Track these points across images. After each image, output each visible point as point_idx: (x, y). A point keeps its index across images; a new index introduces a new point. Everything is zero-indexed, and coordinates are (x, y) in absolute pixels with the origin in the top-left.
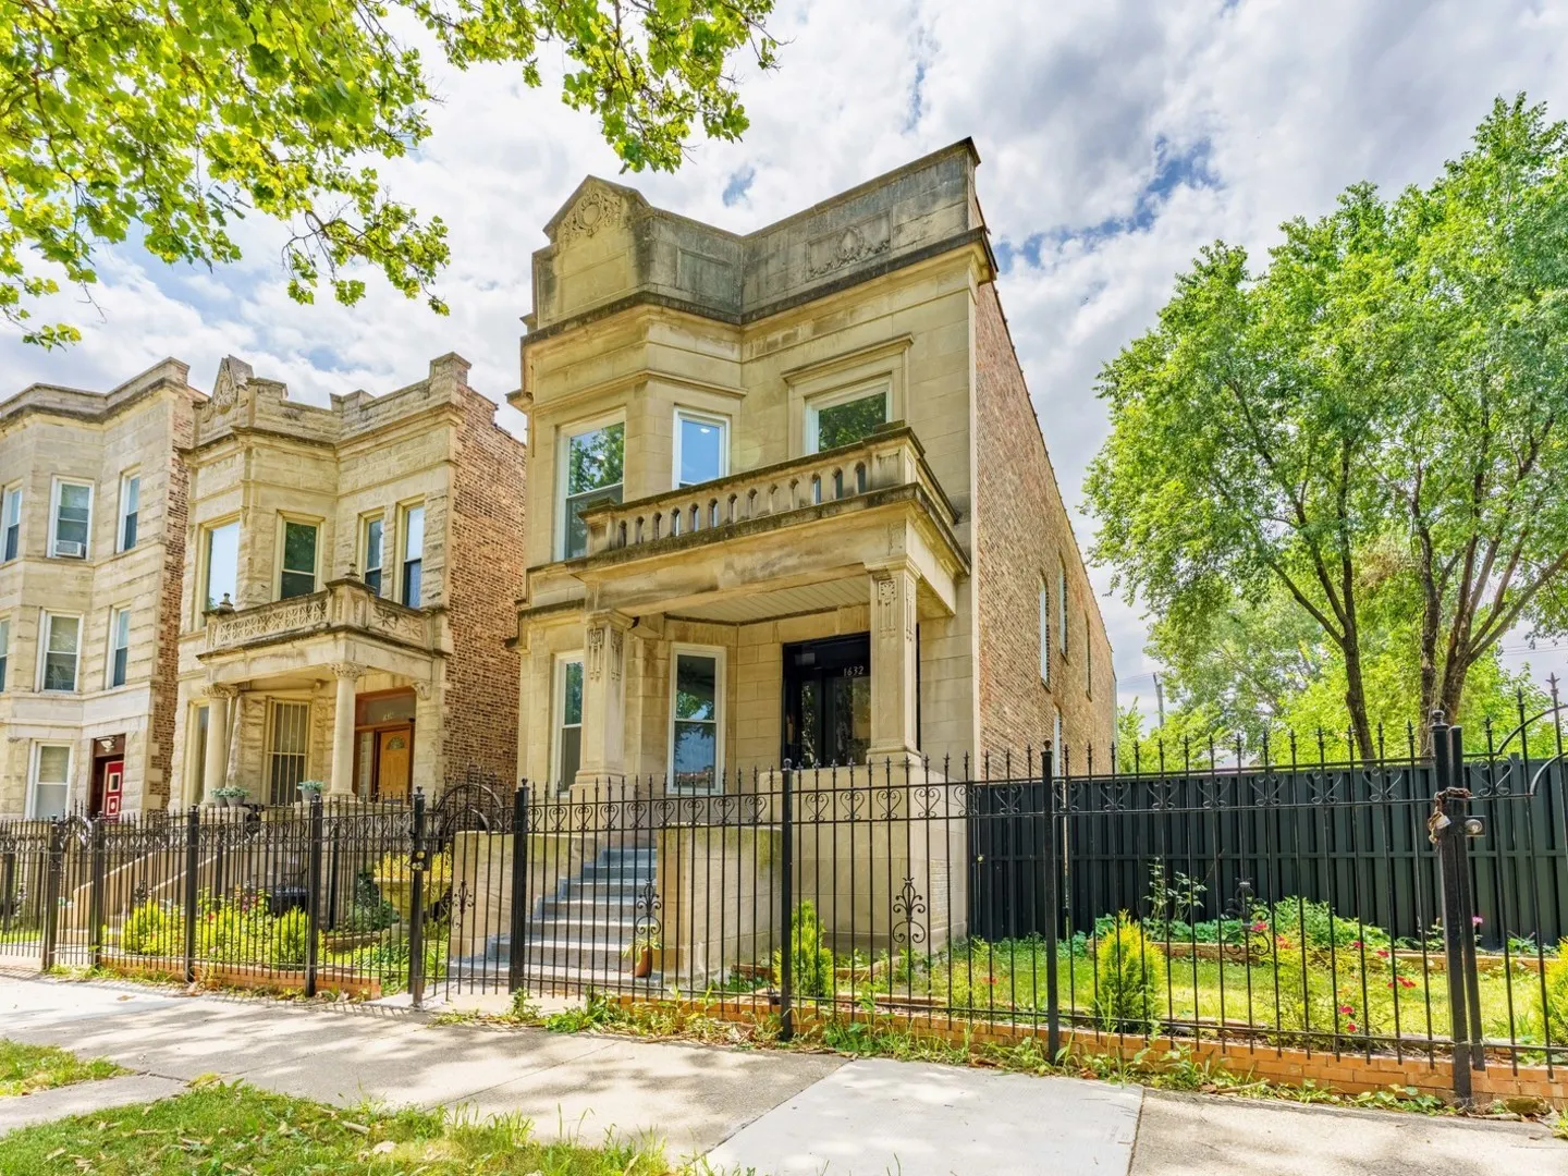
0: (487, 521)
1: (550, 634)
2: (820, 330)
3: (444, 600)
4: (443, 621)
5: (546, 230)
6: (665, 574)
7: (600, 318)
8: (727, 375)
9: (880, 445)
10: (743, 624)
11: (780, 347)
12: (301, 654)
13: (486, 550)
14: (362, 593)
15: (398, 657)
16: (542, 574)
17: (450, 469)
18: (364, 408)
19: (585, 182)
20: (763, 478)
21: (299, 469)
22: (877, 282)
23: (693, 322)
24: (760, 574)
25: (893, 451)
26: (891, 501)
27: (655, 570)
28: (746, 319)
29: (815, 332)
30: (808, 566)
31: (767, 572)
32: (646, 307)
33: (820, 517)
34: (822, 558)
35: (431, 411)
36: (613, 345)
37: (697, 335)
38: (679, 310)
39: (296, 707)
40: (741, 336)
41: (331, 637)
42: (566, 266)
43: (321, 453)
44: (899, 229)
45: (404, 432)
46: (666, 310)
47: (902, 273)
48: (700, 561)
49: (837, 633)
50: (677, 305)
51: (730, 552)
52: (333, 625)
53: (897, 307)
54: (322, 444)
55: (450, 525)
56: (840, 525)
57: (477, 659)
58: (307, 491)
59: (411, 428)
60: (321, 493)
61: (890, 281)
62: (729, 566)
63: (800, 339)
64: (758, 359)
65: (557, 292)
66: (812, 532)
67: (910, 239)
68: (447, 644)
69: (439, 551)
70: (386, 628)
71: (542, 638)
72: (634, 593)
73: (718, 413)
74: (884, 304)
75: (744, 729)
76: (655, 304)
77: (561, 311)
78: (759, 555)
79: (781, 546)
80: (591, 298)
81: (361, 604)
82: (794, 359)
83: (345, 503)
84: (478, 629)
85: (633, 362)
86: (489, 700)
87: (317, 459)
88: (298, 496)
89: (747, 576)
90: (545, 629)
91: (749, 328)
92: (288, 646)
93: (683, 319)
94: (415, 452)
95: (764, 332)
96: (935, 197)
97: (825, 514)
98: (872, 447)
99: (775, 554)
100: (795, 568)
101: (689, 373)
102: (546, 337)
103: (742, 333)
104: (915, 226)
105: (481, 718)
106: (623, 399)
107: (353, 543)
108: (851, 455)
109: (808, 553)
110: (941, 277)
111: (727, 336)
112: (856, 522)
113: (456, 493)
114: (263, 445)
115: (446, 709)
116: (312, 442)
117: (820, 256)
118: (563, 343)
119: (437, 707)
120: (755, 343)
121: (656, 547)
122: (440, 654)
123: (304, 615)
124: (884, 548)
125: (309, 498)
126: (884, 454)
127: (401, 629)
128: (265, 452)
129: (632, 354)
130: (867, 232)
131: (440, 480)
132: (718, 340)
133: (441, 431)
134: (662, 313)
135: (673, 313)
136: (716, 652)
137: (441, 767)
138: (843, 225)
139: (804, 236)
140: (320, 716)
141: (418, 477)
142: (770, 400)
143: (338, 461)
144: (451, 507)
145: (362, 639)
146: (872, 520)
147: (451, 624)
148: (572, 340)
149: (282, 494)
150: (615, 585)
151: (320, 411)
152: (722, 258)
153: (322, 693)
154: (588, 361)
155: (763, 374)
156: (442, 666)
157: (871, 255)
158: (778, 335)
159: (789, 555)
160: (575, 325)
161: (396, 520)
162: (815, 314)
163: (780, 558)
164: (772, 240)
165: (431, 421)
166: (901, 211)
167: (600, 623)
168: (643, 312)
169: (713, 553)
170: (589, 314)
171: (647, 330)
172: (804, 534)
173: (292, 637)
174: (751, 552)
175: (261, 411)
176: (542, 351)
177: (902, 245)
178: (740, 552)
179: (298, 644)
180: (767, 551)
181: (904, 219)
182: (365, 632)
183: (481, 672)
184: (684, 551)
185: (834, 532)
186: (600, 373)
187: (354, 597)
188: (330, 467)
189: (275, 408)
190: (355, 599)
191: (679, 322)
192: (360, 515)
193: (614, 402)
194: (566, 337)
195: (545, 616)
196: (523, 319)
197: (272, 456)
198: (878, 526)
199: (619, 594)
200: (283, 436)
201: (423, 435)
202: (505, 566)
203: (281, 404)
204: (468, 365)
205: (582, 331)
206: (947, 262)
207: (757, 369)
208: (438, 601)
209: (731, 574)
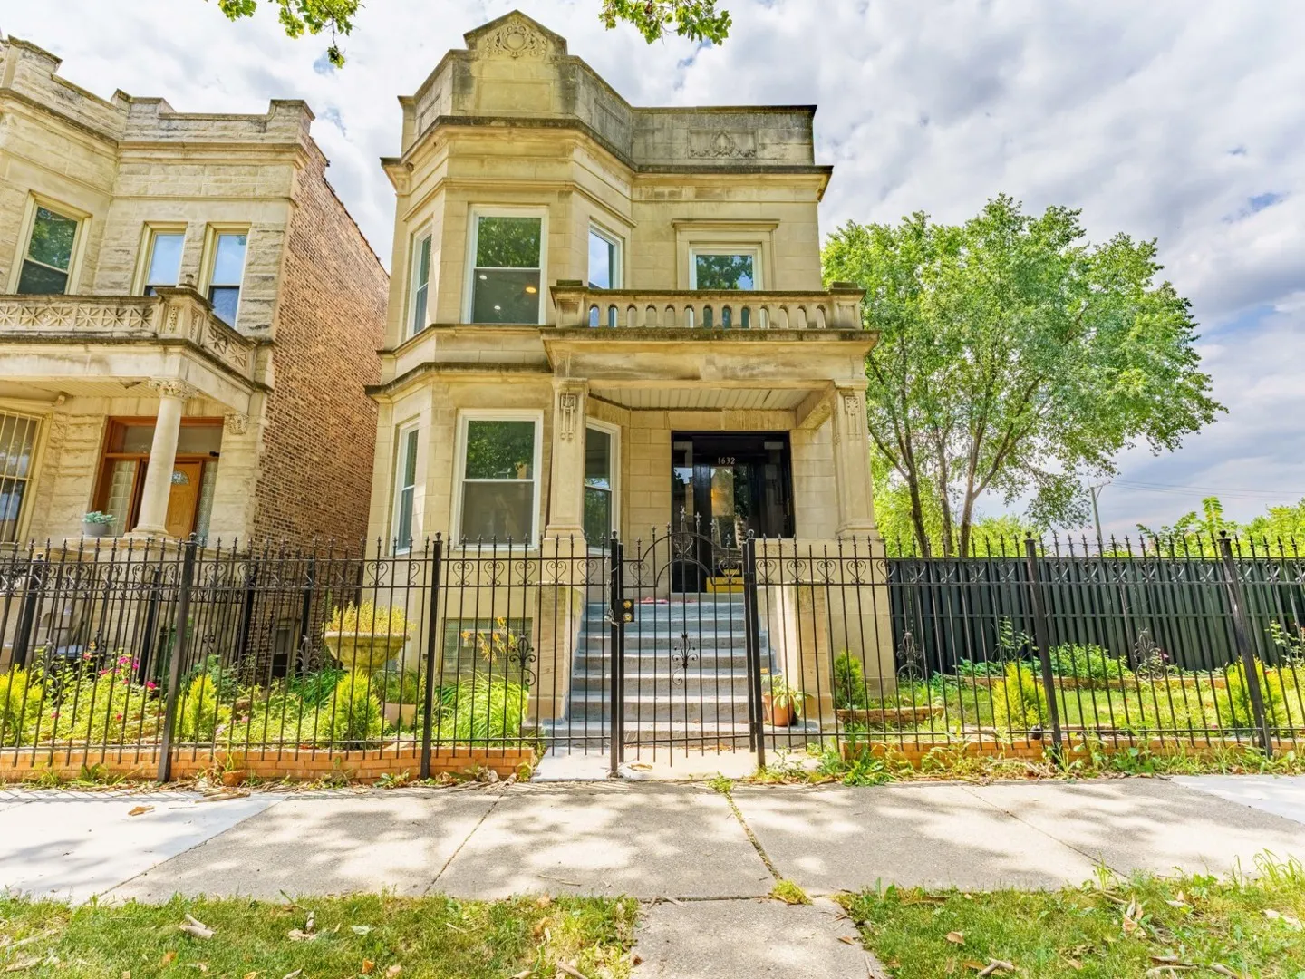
0: (310, 264)
1: (455, 390)
2: (700, 195)
3: (271, 334)
4: (268, 354)
5: (467, 36)
6: (644, 358)
7: (531, 126)
8: (623, 206)
9: (842, 297)
10: (634, 409)
11: (666, 198)
12: (100, 361)
13: (307, 293)
14: (201, 309)
15: (224, 384)
16: (451, 331)
17: (289, 206)
18: (163, 117)
19: (512, 14)
20: (739, 298)
21: (69, 154)
22: (752, 176)
23: (604, 157)
24: (740, 374)
25: (851, 303)
26: (860, 339)
27: (634, 352)
28: (642, 169)
29: (696, 197)
30: (784, 374)
31: (747, 373)
32: (575, 133)
33: (801, 339)
34: (797, 370)
35: (273, 146)
36: (533, 152)
37: (605, 168)
38: (600, 144)
39: (23, 421)
40: (633, 182)
41: (159, 349)
42: (485, 71)
43: (99, 145)
44: (764, 146)
45: (229, 156)
46: (590, 141)
47: (771, 177)
48: (682, 353)
49: (723, 428)
50: (599, 140)
51: (711, 351)
52: (162, 336)
53: (762, 199)
54: (102, 137)
55: (284, 261)
56: (813, 349)
57: (290, 399)
58: (73, 180)
59: (239, 155)
60: (92, 187)
61: (760, 179)
62: (710, 362)
63: (684, 198)
64: (646, 202)
65: (474, 90)
66: (788, 349)
67: (773, 156)
68: (269, 379)
69: (270, 283)
70: (217, 351)
71: (447, 392)
72: (611, 368)
73: (615, 234)
74: (754, 193)
75: (636, 499)
76: (584, 133)
77: (477, 106)
78: (740, 358)
79: (759, 355)
80: (512, 108)
81: (198, 319)
82: (681, 211)
83: (122, 207)
84: (294, 369)
85: (560, 172)
86: (295, 443)
87: (92, 150)
88: (61, 182)
89: (729, 373)
90: (449, 383)
91: (641, 176)
92: (78, 350)
93: (598, 153)
94: (239, 179)
95: (654, 183)
96: (790, 134)
97: (805, 337)
98: (836, 297)
99: (753, 360)
100: (773, 374)
101: (599, 194)
102: (469, 124)
103: (634, 178)
104: (775, 148)
105: (287, 461)
106: (546, 199)
107: (134, 251)
108: (815, 298)
109: (784, 365)
110: (797, 189)
111: (624, 176)
112: (826, 349)
113: (290, 231)
114: (22, 115)
115: (262, 447)
116: (90, 132)
117: (699, 144)
118: (482, 135)
119: (254, 443)
120: (643, 188)
121: (642, 333)
122: (264, 388)
123: (114, 318)
124: (848, 373)
125: (76, 189)
126: (842, 303)
127: (229, 355)
128: (23, 123)
129: (555, 164)
130: (736, 139)
131: (275, 214)
132: (617, 177)
133: (284, 169)
134: (585, 141)
135: (593, 144)
136: (612, 429)
137: (253, 509)
138: (718, 128)
139: (686, 125)
140: (55, 435)
141: (245, 205)
142: (657, 235)
143: (118, 160)
144: (287, 244)
145: (197, 358)
146: (839, 350)
147: (275, 359)
148: (493, 135)
149: (40, 174)
150: (589, 358)
151: (102, 102)
152: (619, 117)
153: (62, 409)
154: (509, 157)
155: (649, 214)
156: (262, 401)
157: (740, 156)
158: (666, 190)
159: (767, 363)
160: (503, 124)
161: (204, 239)
162: (698, 184)
163: (759, 364)
164: (657, 118)
165: (272, 156)
166: (765, 135)
167: (573, 389)
168: (572, 136)
169: (694, 348)
170: (519, 120)
171: (571, 151)
172: (781, 349)
173: (90, 339)
174: (732, 355)
175: (24, 76)
176: (457, 134)
177: (767, 156)
178: (721, 353)
179: (96, 349)
180: (747, 356)
181: (767, 141)
182: (200, 350)
183: (292, 413)
184: (670, 342)
185: (805, 353)
186: (522, 171)
187: (193, 311)
188: (109, 165)
189: (44, 81)
190: (194, 313)
191: (594, 153)
192: (146, 224)
193: (537, 199)
194: (486, 131)
195: (457, 372)
196: (400, 98)
197: (34, 131)
198: (843, 355)
199: (594, 367)
200: (53, 113)
201: (256, 166)
202: (319, 313)
203: (52, 78)
204: (312, 117)
205: (506, 131)
206: (803, 180)
207: (647, 210)
208: (262, 333)
209: (713, 369)
